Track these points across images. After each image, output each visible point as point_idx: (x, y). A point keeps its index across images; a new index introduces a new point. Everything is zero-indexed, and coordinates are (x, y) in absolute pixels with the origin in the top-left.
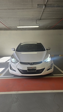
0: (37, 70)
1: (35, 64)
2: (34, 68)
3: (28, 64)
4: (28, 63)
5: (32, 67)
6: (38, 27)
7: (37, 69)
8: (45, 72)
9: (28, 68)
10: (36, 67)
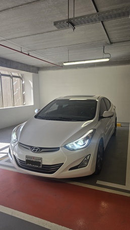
0: (43, 165)
1: (43, 150)
2: (38, 161)
3: (29, 148)
4: (31, 147)
5: (34, 158)
6: (108, 60)
7: (44, 163)
8: (63, 173)
9: (27, 157)
10: (41, 159)
